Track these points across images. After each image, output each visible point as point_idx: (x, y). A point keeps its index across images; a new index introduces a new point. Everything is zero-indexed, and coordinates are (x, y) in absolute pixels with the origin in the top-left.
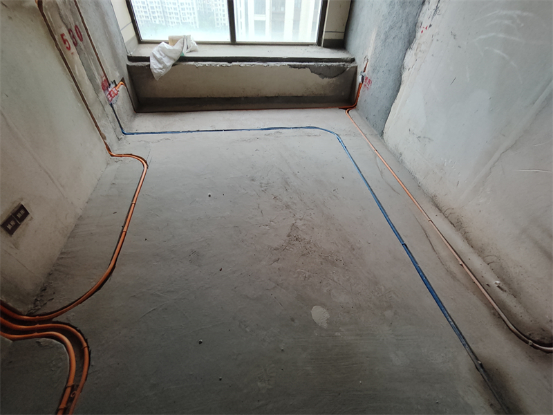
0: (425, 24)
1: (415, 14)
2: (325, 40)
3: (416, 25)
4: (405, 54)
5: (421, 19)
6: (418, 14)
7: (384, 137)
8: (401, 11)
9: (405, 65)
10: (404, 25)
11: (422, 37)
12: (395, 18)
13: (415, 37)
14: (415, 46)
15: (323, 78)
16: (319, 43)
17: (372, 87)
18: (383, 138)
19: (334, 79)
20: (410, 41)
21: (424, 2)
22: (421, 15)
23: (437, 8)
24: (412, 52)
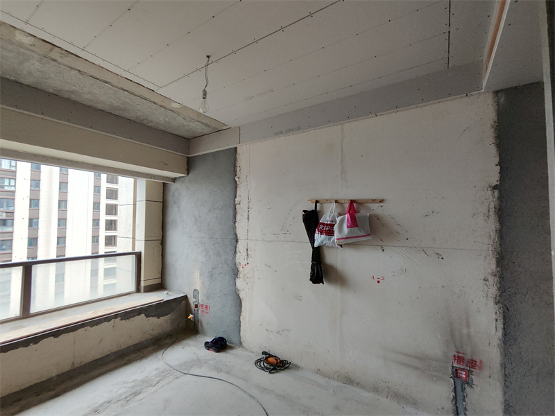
0: (243, 263)
1: (232, 259)
2: (144, 287)
3: (235, 265)
4: (235, 282)
5: (237, 261)
6: (234, 258)
7: (244, 345)
8: (218, 259)
9: (239, 288)
10: (225, 266)
11: (244, 270)
12: (214, 263)
13: (238, 271)
14: (241, 275)
15: (159, 318)
16: (138, 290)
17: (212, 310)
18: (243, 347)
19: (169, 315)
20: (235, 273)
21: (235, 252)
22: (236, 258)
23: (248, 255)
24: (241, 279)
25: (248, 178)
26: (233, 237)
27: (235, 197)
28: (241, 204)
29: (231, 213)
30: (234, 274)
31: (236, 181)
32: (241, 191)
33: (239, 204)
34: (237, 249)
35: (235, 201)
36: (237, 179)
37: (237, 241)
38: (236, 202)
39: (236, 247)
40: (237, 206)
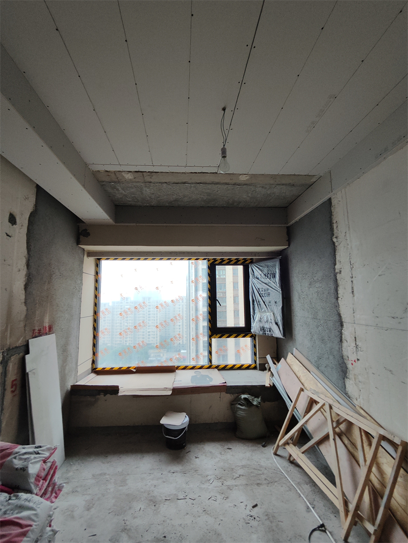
0: (352, 357)
1: (338, 349)
2: (260, 364)
3: (343, 358)
4: (344, 382)
5: (345, 353)
6: (341, 348)
8: (323, 346)
10: (331, 357)
11: (354, 369)
12: (320, 351)
13: (347, 368)
14: (351, 374)
16: (255, 366)
19: (276, 403)
21: (341, 341)
22: (344, 350)
23: (357, 346)
24: (351, 382)
25: (348, 235)
26: (336, 318)
27: (335, 264)
28: (342, 273)
29: (332, 286)
30: (343, 371)
31: (334, 243)
32: (341, 255)
33: (340, 271)
34: (343, 336)
35: (334, 269)
36: (335, 240)
37: (342, 325)
38: (337, 271)
39: (341, 334)
40: (338, 276)
